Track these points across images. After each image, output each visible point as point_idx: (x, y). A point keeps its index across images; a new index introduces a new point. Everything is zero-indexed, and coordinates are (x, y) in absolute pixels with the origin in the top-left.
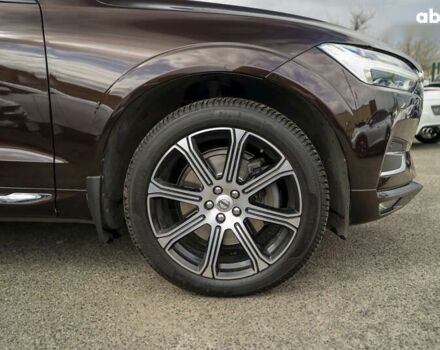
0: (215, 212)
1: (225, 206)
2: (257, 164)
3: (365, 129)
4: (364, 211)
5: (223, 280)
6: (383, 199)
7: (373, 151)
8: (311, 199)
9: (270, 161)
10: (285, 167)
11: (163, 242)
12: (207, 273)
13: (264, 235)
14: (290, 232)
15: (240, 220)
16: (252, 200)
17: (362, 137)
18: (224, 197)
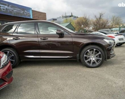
0: (92, 58)
1: (93, 57)
2: (96, 52)
3: (108, 47)
4: (109, 58)
5: (93, 66)
6: (111, 56)
7: (110, 50)
8: (103, 56)
9: (98, 52)
10: (100, 53)
11: (86, 62)
12: (91, 65)
13: (97, 60)
14: (100, 60)
15: (95, 59)
16: (96, 57)
17: (108, 48)
18: (93, 56)
